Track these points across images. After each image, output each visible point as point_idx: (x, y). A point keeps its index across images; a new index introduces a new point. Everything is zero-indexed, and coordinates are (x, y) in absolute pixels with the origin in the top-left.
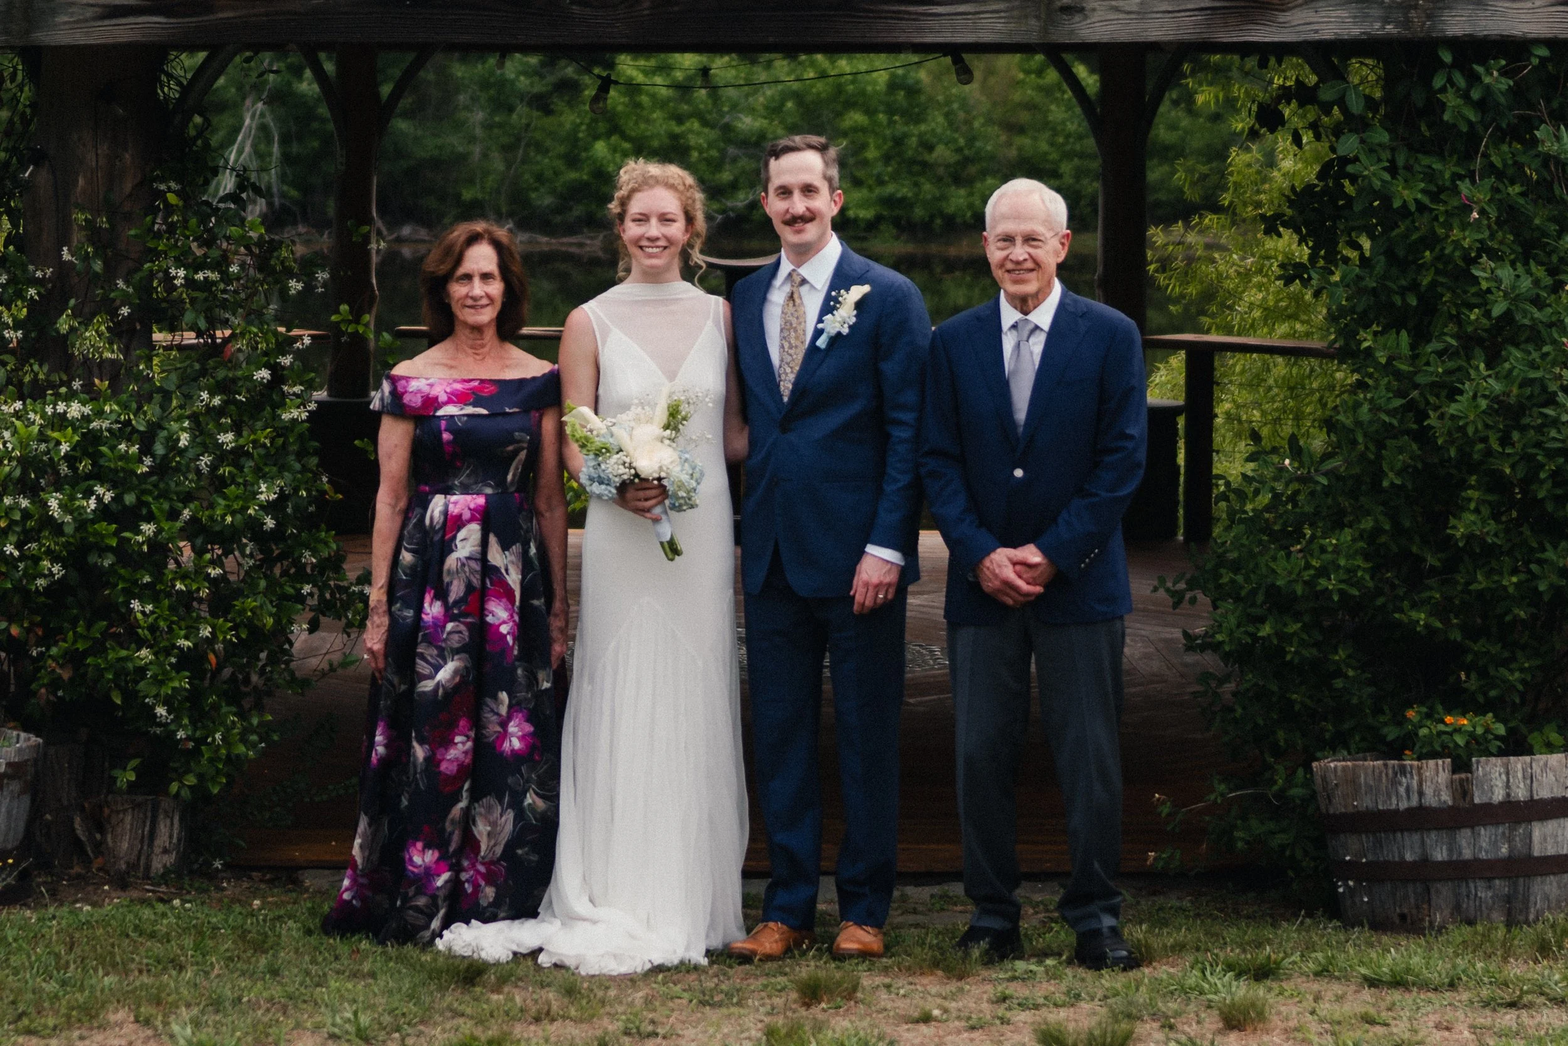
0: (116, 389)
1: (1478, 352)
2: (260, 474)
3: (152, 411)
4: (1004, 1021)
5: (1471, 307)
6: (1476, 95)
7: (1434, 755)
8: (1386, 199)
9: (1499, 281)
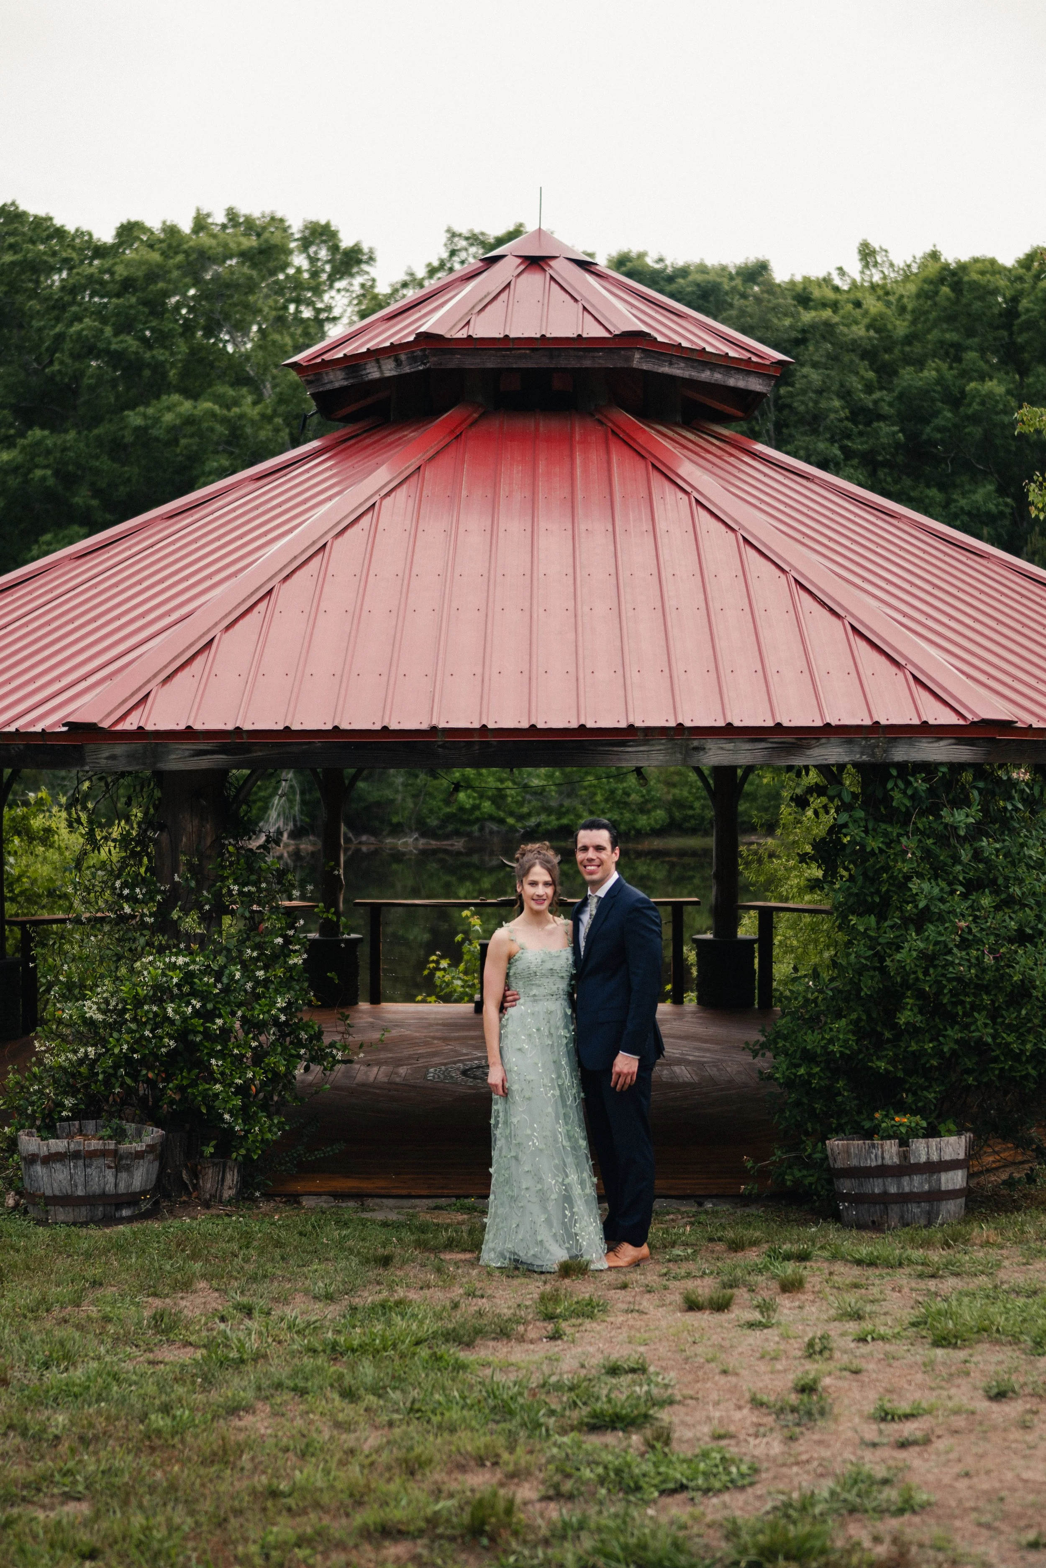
0: (202, 948)
1: (911, 926)
2: (277, 992)
3: (221, 960)
4: (666, 1288)
5: (908, 903)
6: (909, 792)
7: (890, 1137)
8: (863, 847)
9: (922, 890)
